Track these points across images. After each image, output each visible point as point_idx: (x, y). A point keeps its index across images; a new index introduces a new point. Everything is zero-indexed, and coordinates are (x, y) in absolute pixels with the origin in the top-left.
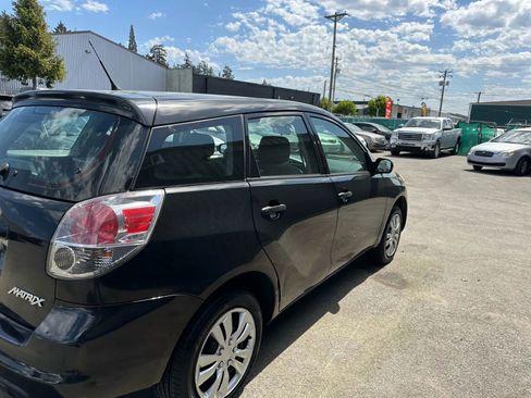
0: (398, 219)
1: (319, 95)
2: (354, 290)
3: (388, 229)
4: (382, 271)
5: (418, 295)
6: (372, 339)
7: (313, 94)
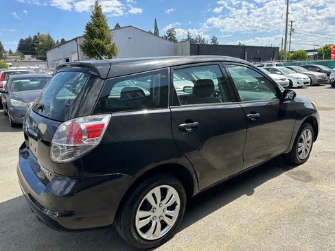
0: (309, 133)
1: (278, 48)
2: (269, 181)
3: (298, 139)
4: (295, 170)
5: (318, 187)
6: (272, 214)
7: (274, 48)
